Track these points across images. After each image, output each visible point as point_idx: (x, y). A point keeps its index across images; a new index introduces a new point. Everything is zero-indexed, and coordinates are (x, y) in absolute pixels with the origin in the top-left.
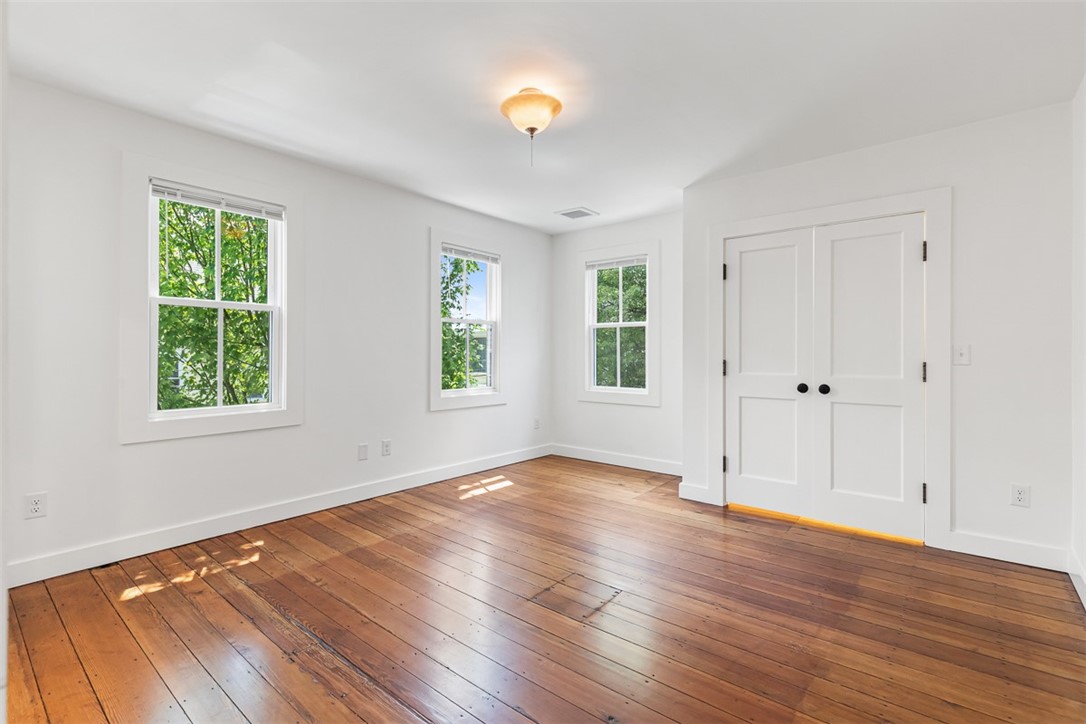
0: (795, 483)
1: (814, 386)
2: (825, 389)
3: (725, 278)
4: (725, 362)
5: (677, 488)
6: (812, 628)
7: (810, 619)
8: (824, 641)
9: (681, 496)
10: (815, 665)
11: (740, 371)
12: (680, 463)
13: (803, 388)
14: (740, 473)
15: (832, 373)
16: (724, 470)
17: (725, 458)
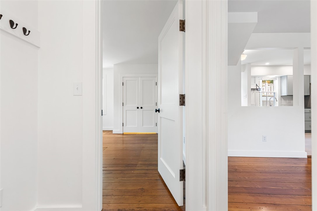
0: (136, 126)
1: (140, 107)
2: (141, 108)
3: (123, 85)
4: (123, 103)
5: (112, 132)
6: (142, 144)
7: (141, 144)
8: (144, 145)
9: (113, 133)
10: (143, 147)
11: (126, 105)
12: (113, 127)
13: (138, 108)
14: (126, 126)
15: (143, 105)
16: (123, 126)
17: (123, 123)
